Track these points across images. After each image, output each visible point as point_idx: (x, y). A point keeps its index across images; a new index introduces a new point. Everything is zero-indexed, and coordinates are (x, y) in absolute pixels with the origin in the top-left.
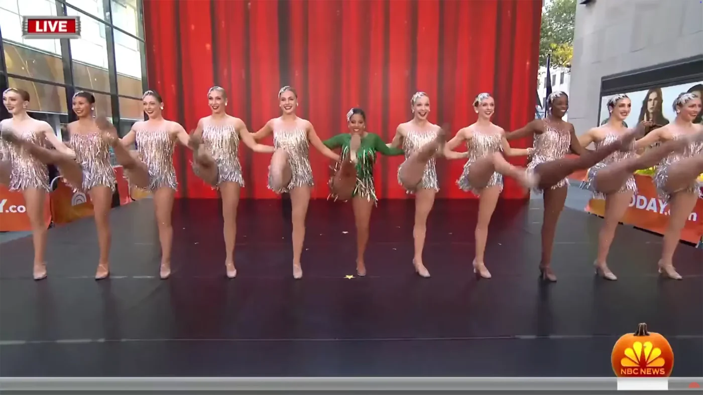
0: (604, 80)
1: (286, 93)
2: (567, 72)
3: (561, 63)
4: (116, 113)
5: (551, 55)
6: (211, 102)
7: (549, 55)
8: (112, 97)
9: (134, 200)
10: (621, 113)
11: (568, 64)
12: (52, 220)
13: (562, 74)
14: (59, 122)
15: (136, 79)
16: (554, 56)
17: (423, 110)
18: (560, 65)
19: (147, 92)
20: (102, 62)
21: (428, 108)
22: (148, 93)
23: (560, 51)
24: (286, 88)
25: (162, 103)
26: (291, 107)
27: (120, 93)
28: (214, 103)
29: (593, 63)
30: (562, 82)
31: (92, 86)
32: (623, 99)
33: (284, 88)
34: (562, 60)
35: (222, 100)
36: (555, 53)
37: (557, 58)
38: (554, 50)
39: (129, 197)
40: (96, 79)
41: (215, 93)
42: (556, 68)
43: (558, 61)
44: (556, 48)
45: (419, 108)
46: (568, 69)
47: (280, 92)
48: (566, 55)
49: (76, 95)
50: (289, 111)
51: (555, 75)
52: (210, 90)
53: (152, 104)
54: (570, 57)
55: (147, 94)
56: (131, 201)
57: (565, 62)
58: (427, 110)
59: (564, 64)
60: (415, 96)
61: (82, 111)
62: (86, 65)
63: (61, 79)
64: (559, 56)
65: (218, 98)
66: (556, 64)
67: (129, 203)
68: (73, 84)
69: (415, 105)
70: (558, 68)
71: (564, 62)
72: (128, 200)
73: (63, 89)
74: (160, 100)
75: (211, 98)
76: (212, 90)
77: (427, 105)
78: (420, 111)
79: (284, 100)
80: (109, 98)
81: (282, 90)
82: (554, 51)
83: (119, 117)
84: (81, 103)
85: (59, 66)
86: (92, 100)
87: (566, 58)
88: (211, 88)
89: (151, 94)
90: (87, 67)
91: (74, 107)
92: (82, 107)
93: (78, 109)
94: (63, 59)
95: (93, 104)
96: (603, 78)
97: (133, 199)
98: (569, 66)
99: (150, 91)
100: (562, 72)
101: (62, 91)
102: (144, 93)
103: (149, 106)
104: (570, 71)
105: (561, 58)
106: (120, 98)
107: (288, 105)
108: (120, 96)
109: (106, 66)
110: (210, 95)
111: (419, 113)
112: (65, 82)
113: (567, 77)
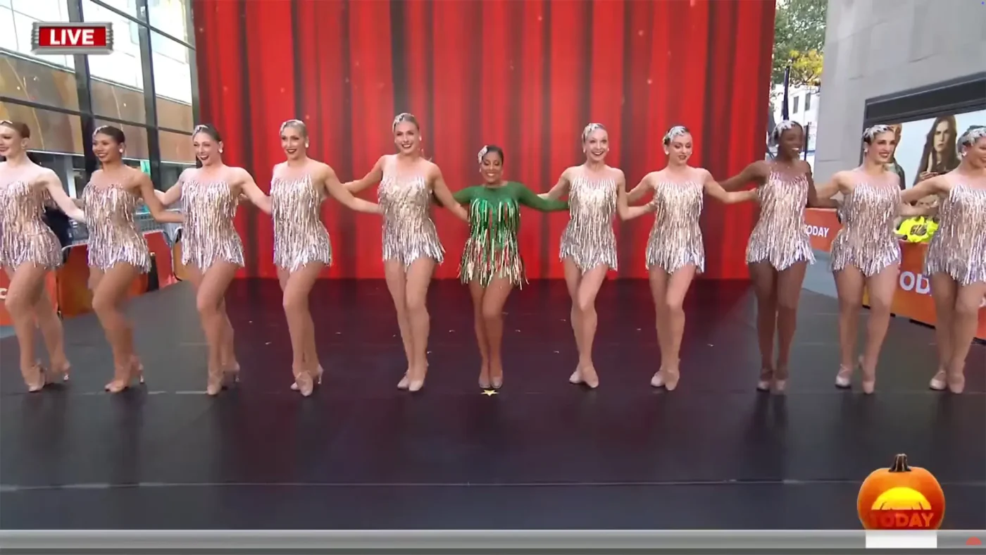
0: (868, 104)
1: (403, 124)
2: (814, 92)
3: (806, 80)
4: (154, 154)
5: (791, 68)
6: (284, 144)
7: (788, 67)
8: (148, 130)
9: (180, 280)
10: (880, 153)
11: (817, 80)
12: (59, 310)
13: (808, 96)
14: (71, 165)
15: (184, 105)
16: (795, 69)
17: (598, 149)
18: (804, 82)
19: (198, 127)
20: (134, 79)
21: (605, 146)
22: (200, 128)
23: (803, 62)
24: (403, 116)
25: (220, 142)
26: (411, 144)
27: (159, 125)
28: (289, 145)
29: (853, 79)
30: (807, 107)
31: (119, 113)
32: (883, 133)
33: (400, 116)
34: (807, 74)
35: (301, 140)
36: (798, 65)
37: (800, 71)
38: (794, 59)
39: (172, 276)
40: (125, 105)
41: (290, 130)
42: (799, 87)
43: (801, 76)
44: (798, 57)
45: (592, 146)
46: (817, 88)
47: (394, 123)
48: (813, 68)
49: (98, 131)
50: (407, 151)
51: (798, 97)
52: (283, 126)
53: (206, 145)
54: (819, 70)
55: (198, 131)
56: (176, 281)
57: (813, 77)
58: (604, 149)
59: (810, 80)
60: (587, 128)
61: (107, 154)
62: (111, 83)
63: (74, 104)
64: (803, 69)
65: (294, 138)
66: (798, 81)
67: (173, 285)
68: (91, 112)
69: (587, 142)
70: (802, 87)
71: (809, 78)
72: (170, 281)
73: (78, 118)
74: (218, 139)
75: (284, 138)
76: (285, 126)
77: (604, 141)
78: (595, 151)
79: (400, 134)
80: (144, 131)
81: (397, 120)
82: (794, 61)
83: (159, 160)
84: (105, 143)
85: (72, 85)
86: (119, 138)
87: (813, 72)
88: (285, 123)
89: (204, 130)
90: (112, 87)
91: (94, 148)
92: (107, 148)
93: (100, 152)
94: (77, 76)
95: (122, 144)
96: (867, 101)
97: (178, 279)
98: (817, 84)
99: (203, 126)
100: (808, 92)
101: (76, 122)
102: (194, 128)
103: (202, 149)
104: (819, 92)
105: (806, 72)
106: (161, 133)
107: (407, 142)
108: (161, 129)
109: (140, 85)
110: (283, 134)
111: (593, 153)
112: (81, 108)
113: (814, 99)
